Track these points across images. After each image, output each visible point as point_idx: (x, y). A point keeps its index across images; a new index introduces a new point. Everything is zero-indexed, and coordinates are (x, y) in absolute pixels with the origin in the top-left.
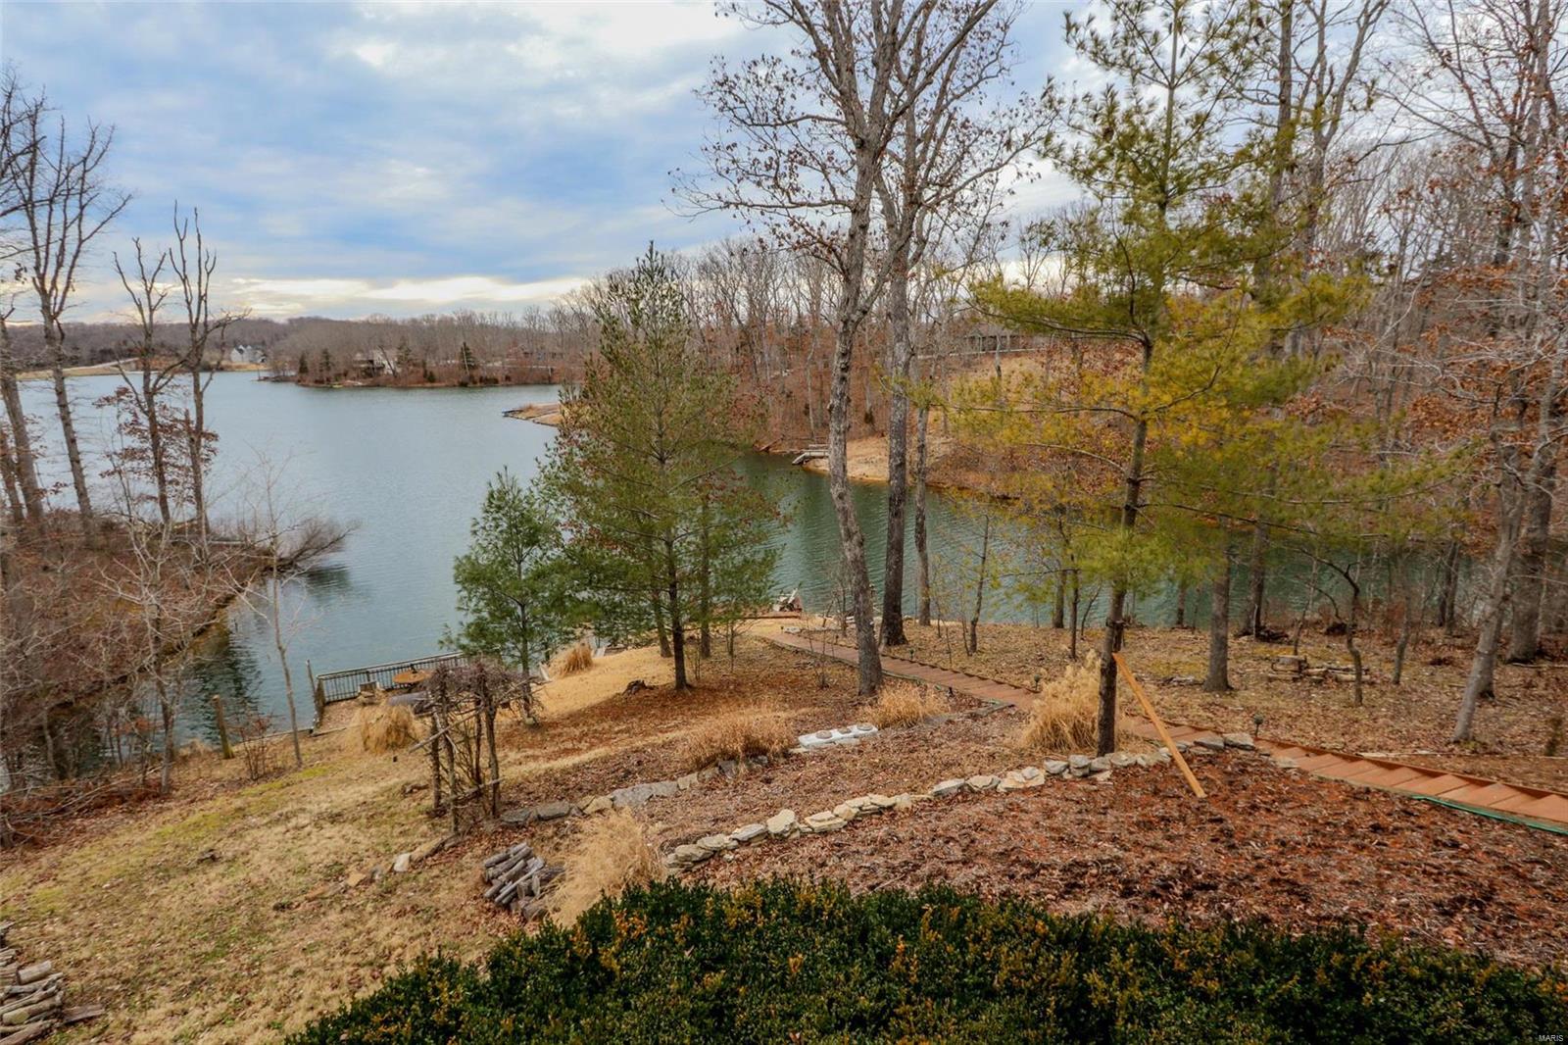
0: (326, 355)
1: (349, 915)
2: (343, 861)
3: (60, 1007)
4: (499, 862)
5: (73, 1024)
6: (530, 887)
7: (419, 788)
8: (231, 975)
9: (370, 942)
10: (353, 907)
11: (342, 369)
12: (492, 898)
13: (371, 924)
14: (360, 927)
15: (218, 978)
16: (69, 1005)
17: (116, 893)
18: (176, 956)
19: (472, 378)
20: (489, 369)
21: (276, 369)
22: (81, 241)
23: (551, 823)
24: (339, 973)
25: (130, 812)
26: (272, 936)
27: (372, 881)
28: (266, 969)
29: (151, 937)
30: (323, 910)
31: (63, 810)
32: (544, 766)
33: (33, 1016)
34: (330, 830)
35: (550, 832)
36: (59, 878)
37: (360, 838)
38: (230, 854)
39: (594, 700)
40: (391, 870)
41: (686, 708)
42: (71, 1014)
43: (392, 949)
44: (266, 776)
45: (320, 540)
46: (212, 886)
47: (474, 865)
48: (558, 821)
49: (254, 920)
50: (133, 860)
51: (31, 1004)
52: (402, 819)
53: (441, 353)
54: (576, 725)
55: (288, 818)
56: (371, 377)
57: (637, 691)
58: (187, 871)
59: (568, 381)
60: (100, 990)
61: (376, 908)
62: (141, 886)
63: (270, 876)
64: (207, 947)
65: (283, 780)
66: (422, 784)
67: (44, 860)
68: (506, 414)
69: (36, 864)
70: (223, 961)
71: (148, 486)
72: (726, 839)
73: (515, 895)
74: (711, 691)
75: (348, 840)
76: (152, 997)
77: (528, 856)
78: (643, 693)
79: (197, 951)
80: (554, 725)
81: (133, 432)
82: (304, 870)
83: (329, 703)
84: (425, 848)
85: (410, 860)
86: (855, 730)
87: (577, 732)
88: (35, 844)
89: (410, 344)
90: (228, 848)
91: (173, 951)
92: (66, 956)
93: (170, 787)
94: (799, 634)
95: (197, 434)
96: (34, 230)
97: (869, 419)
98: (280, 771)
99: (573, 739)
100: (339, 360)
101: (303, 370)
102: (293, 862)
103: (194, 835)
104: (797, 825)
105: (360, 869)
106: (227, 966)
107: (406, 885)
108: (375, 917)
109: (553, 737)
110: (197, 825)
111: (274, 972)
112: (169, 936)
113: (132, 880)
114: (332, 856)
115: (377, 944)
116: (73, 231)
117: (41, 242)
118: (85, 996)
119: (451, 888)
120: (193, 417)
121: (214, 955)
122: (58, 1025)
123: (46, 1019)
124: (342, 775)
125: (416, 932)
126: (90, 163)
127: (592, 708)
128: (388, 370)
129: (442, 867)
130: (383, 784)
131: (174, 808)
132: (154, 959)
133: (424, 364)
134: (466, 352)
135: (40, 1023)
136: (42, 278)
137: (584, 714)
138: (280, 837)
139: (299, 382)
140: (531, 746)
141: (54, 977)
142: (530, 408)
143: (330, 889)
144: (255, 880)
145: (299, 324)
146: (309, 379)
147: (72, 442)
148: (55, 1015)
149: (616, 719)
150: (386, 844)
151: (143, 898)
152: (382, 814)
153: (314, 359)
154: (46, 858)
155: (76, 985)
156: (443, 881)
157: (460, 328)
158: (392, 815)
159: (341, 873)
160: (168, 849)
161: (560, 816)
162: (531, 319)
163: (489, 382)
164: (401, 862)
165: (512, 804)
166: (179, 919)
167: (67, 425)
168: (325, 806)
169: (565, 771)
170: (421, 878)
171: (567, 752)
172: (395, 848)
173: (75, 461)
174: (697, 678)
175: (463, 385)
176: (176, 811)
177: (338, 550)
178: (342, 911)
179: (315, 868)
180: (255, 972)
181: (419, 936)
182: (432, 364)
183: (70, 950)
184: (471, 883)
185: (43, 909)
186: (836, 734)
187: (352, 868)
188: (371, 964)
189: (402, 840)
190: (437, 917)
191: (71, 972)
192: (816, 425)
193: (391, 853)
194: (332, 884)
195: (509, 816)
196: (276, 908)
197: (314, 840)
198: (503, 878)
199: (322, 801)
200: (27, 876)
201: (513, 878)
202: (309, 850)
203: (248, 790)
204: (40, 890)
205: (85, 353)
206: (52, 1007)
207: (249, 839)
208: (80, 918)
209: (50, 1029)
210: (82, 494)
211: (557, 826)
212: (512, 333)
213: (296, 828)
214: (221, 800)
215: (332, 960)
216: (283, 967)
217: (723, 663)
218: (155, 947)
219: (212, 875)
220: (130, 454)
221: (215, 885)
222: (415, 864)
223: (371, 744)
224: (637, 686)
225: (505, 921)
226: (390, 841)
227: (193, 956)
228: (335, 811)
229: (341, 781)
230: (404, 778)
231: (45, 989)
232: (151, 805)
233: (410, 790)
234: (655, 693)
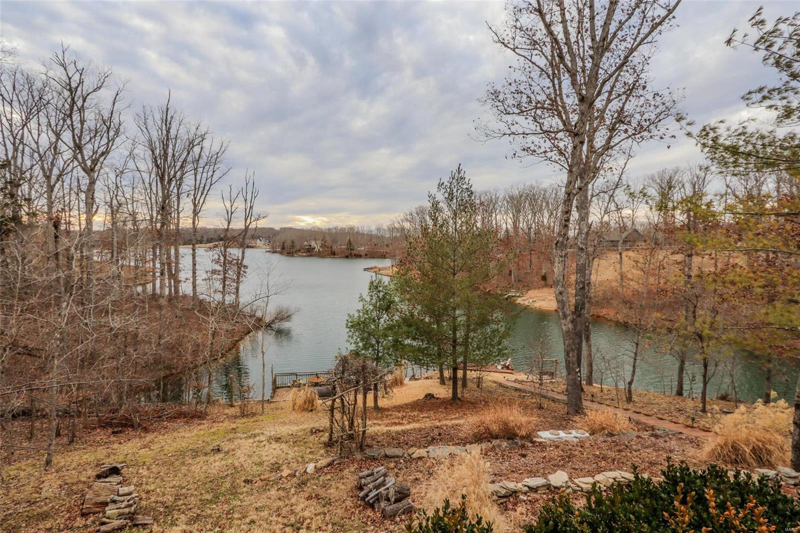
0: (293, 242)
1: (282, 493)
2: (280, 462)
3: (133, 514)
4: (368, 476)
5: (136, 525)
6: (387, 495)
7: (320, 431)
8: (218, 515)
9: (292, 512)
10: (284, 489)
11: (298, 248)
12: (363, 499)
13: (293, 500)
14: (287, 502)
15: (210, 516)
16: (138, 514)
17: (173, 459)
18: (193, 498)
19: (351, 254)
20: (359, 251)
21: (273, 248)
22: (211, 185)
23: (393, 460)
24: (275, 527)
25: (187, 422)
26: (241, 497)
27: (295, 476)
28: (236, 516)
29: (183, 485)
30: (268, 487)
31: (160, 417)
32: (385, 429)
33: (120, 515)
34: (275, 445)
35: (392, 465)
36: (152, 447)
37: (290, 452)
38: (226, 449)
39: (407, 401)
40: (305, 472)
41: (459, 410)
42: (136, 519)
43: (305, 519)
44: (247, 416)
45: (283, 316)
46: (216, 464)
47: (350, 477)
48: (396, 459)
49: (234, 487)
50: (183, 445)
51: (120, 508)
52: (311, 445)
53: (339, 243)
54: (399, 412)
55: (255, 436)
56: (310, 252)
57: (430, 399)
58: (206, 454)
59: (393, 256)
60: (154, 509)
61: (296, 492)
62: (184, 458)
63: (244, 463)
64: (208, 497)
65: (255, 419)
66: (321, 429)
67: (147, 438)
68: (365, 270)
69: (144, 440)
70: (214, 506)
71: (218, 285)
72: (520, 485)
73: (378, 498)
74: (472, 403)
75: (283, 452)
76: (177, 519)
77: (385, 475)
78: (433, 401)
79: (203, 498)
80: (388, 410)
81: (217, 263)
82: (260, 464)
83: (278, 388)
84: (323, 462)
85: (315, 467)
86: (574, 433)
87: (400, 415)
88: (146, 430)
89: (327, 239)
90: (226, 446)
91: (192, 495)
92: (144, 486)
93: (206, 414)
94: (515, 382)
95: (240, 266)
96: (196, 180)
97: (544, 278)
98: (254, 414)
99: (398, 418)
100: (298, 245)
101: (283, 248)
102: (255, 459)
103: (212, 438)
104: (570, 484)
105: (289, 468)
106: (216, 510)
107: (312, 482)
108: (295, 497)
109: (387, 416)
110: (214, 433)
111: (240, 519)
112: (192, 487)
113: (181, 454)
114: (275, 459)
115: (296, 514)
116: (209, 180)
117: (197, 186)
118: (146, 511)
119: (337, 488)
120: (240, 258)
121: (211, 502)
122: (130, 524)
123: (125, 519)
124: (281, 420)
125: (317, 512)
126: (219, 155)
127: (406, 405)
128: (316, 249)
129: (332, 475)
130: (301, 427)
131: (206, 424)
132: (182, 498)
133: (331, 247)
134: (350, 243)
135: (122, 521)
136: (195, 199)
137: (402, 407)
138: (251, 445)
139: (281, 253)
140: (376, 419)
141: (134, 495)
142: (376, 267)
143: (273, 476)
144: (236, 465)
145: (284, 230)
146: (285, 251)
147: (194, 265)
148: (130, 518)
149: (421, 411)
150: (302, 457)
151: (183, 463)
152: (301, 441)
153: (288, 243)
154: (150, 437)
155: (144, 503)
156: (333, 483)
157: (349, 233)
158: (305, 443)
159: (278, 468)
160: (200, 442)
161: (397, 457)
162: (379, 229)
163: (358, 256)
164: (311, 468)
165: (370, 446)
166: (197, 478)
167: (194, 258)
168: (273, 433)
169: (398, 433)
170: (321, 478)
171: (396, 424)
172: (306, 460)
173: (194, 273)
174: (463, 396)
175: (347, 257)
176: (207, 425)
177: (289, 321)
178: (278, 490)
179: (266, 463)
180: (230, 516)
181: (320, 514)
182: (334, 248)
183: (147, 484)
184: (349, 487)
185: (140, 460)
186: (562, 434)
187: (284, 467)
188: (292, 525)
189: (311, 456)
190: (330, 504)
191: (144, 496)
192: (515, 281)
193: (305, 462)
194: (274, 473)
195: (368, 452)
196: (245, 481)
197: (267, 449)
198: (371, 486)
199: (272, 430)
200: (139, 444)
201: (377, 487)
202: (264, 454)
203: (238, 421)
204: (142, 452)
205: (205, 239)
206: (130, 513)
207: (236, 443)
208: (155, 469)
209: (125, 526)
210: (194, 287)
211: (396, 462)
212: (370, 236)
213: (259, 441)
214: (226, 424)
215: (271, 518)
216: (245, 517)
217: (475, 391)
218: (184, 491)
219: (217, 458)
220: (214, 272)
221: (217, 464)
222: (318, 470)
223: (296, 408)
224: (430, 396)
225: (371, 514)
226: (304, 456)
227: (201, 500)
228: (278, 436)
229: (281, 423)
230: (312, 426)
231: (128, 501)
232: (196, 421)
233: (315, 432)
234: (438, 401)
